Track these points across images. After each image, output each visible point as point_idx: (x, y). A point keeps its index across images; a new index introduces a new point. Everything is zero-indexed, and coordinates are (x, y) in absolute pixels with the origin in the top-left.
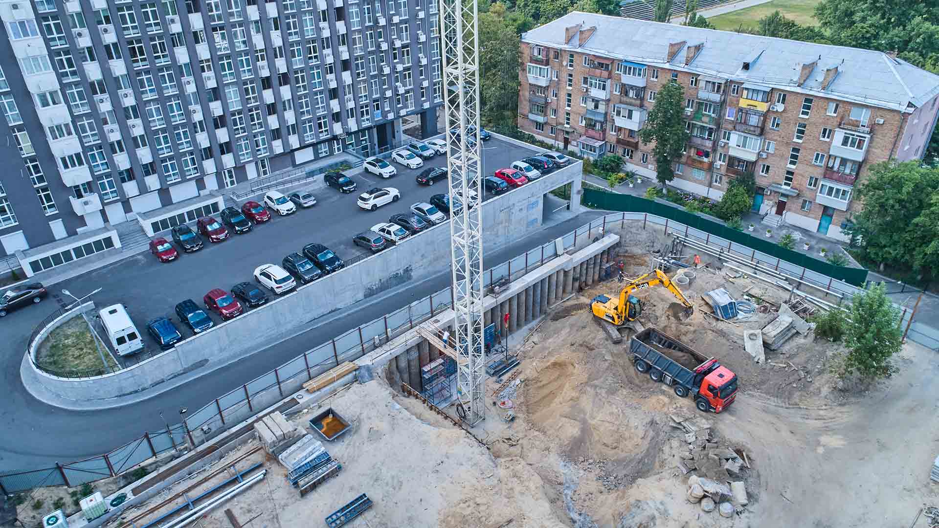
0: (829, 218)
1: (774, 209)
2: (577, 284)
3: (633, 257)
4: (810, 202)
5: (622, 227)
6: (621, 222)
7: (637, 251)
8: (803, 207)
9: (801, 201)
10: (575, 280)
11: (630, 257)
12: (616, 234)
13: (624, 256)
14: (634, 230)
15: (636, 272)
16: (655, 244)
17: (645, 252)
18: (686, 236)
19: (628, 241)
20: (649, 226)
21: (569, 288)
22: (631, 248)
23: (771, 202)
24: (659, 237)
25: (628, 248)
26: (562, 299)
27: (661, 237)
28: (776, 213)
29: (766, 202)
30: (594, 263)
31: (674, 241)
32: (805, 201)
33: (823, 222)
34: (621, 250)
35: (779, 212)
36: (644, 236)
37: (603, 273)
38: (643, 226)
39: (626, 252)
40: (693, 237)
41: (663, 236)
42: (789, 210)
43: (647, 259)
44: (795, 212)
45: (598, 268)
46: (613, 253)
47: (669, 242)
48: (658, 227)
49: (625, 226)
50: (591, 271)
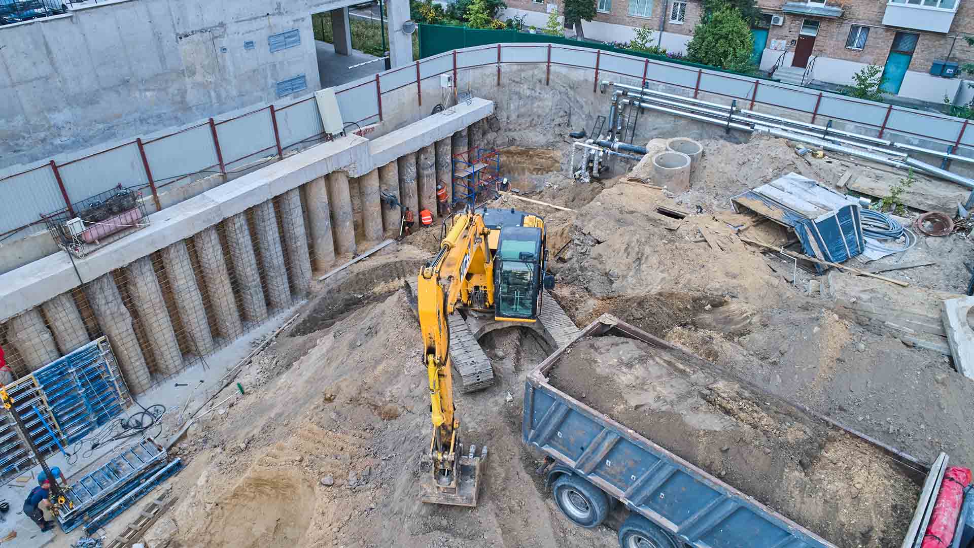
0: (904, 59)
1: (790, 56)
2: (395, 216)
3: (527, 152)
4: (866, 29)
5: (499, 84)
6: (493, 69)
7: (535, 138)
8: (850, 42)
9: (847, 29)
10: (386, 204)
11: (521, 153)
12: (485, 98)
13: (509, 153)
14: (525, 90)
15: (535, 186)
16: (574, 118)
17: (552, 139)
18: (645, 85)
19: (514, 117)
20: (558, 75)
21: (374, 226)
22: (522, 132)
23: (785, 42)
24: (582, 101)
25: (514, 134)
26: (356, 255)
27: (586, 98)
28: (793, 65)
29: (774, 43)
30: (437, 164)
31: (616, 104)
32: (855, 29)
33: (892, 69)
34: (499, 139)
35: (800, 61)
36: (548, 101)
37: (462, 190)
38: (544, 76)
39: (512, 142)
40: (662, 86)
41: (591, 97)
42: (821, 52)
43: (558, 154)
44: (834, 55)
45: (447, 178)
46: (481, 143)
47: (606, 109)
48: (577, 75)
49: (504, 80)
50: (430, 184)
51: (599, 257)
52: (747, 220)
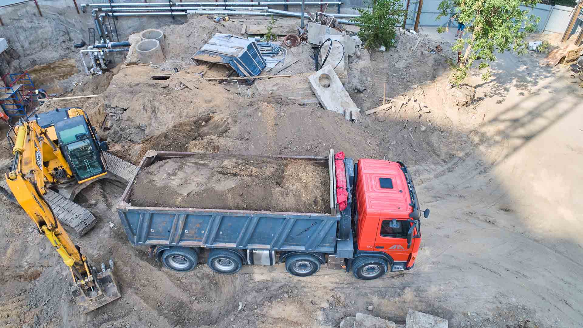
3: (49, 67)
5: (3, 25)
7: (50, 55)
11: (44, 69)
13: (35, 71)
14: (24, 23)
15: (66, 88)
16: (72, 35)
17: (63, 53)
19: (26, 45)
20: (46, 7)
22: (38, 54)
24: (72, 21)
25: (33, 57)
27: (74, 18)
31: (97, 18)
34: (22, 63)
36: (47, 28)
37: (11, 107)
38: (36, 11)
39: (34, 62)
41: (77, 16)
43: (72, 62)
47: (91, 23)
48: (60, 5)
51: (129, 119)
52: (204, 68)
